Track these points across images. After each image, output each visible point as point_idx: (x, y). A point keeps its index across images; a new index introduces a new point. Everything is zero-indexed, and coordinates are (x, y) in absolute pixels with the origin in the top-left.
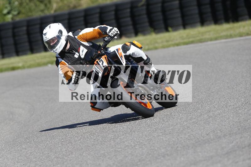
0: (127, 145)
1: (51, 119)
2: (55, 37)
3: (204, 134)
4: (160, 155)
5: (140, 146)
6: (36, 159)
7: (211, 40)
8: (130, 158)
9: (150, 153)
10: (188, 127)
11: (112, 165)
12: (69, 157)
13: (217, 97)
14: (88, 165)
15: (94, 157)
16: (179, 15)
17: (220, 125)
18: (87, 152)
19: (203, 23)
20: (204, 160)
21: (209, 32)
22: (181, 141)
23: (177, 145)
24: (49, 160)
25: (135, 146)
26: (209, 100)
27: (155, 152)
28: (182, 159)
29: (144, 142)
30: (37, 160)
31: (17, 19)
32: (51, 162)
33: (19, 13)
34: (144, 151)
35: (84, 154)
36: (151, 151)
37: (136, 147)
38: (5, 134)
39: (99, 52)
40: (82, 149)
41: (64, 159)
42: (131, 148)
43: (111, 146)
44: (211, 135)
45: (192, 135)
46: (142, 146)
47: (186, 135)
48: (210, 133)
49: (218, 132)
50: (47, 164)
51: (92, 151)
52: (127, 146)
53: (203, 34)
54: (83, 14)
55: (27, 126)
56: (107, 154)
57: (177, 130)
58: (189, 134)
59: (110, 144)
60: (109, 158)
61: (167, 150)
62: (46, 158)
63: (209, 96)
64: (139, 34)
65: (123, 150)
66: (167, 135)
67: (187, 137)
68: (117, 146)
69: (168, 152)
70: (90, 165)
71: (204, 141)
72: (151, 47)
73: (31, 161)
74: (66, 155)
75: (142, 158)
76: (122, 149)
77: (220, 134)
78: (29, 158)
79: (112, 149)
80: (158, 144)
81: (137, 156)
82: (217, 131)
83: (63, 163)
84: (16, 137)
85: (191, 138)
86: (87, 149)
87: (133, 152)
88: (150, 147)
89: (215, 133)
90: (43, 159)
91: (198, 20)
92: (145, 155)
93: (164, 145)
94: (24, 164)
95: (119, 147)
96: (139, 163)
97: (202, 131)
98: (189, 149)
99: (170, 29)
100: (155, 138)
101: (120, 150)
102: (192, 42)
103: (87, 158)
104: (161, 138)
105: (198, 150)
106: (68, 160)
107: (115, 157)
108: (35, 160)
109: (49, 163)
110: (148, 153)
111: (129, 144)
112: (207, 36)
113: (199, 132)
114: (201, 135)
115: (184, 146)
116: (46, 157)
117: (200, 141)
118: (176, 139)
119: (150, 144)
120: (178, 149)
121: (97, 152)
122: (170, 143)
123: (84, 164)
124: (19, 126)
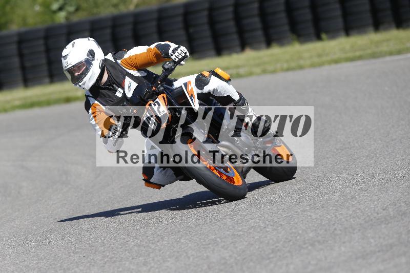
0: (252, 225)
1: (129, 183)
2: (81, 62)
3: (379, 208)
4: (307, 242)
5: (274, 227)
6: (104, 248)
7: (391, 54)
8: (257, 247)
9: (290, 238)
10: (353, 197)
11: (227, 258)
12: (158, 244)
13: (400, 147)
14: (189, 258)
15: (198, 244)
16: (339, 13)
17: (405, 194)
18: (187, 237)
19: (377, 25)
20: (379, 251)
21: (388, 40)
22: (341, 219)
23: (335, 226)
24: (126, 250)
25: (265, 227)
26: (387, 153)
27: (298, 237)
28: (343, 249)
29: (280, 221)
30: (106, 249)
31: (75, 19)
32: (129, 253)
33: (77, 10)
34: (280, 235)
35: (182, 241)
36: (292, 235)
37: (268, 230)
38: (53, 206)
39: (154, 88)
40: (179, 231)
41: (150, 248)
42: (259, 230)
43: (226, 228)
44: (390, 210)
45: (359, 209)
46: (278, 227)
47: (349, 210)
48: (389, 206)
49: (402, 204)
50: (122, 256)
51: (195, 235)
52: (253, 227)
53: (378, 44)
54: (181, 11)
55: (89, 194)
56: (220, 241)
57: (334, 201)
58: (354, 209)
59: (225, 224)
60: (223, 247)
61: (318, 233)
62: (120, 247)
63: (387, 146)
64: (274, 44)
65: (246, 234)
66: (318, 209)
67: (351, 212)
68: (236, 228)
69: (320, 238)
70: (191, 259)
71: (378, 219)
72: (293, 64)
73: (96, 252)
74: (154, 241)
75: (277, 247)
76: (245, 232)
77: (406, 209)
78: (94, 246)
79: (228, 233)
80: (302, 223)
81: (268, 243)
82: (400, 203)
83: (149, 255)
84: (72, 211)
85: (358, 214)
86: (188, 233)
87: (263, 236)
88: (291, 229)
89: (397, 206)
90: (115, 248)
91: (370, 21)
92: (281, 243)
93: (314, 226)
94: (84, 256)
95: (240, 229)
96: (272, 256)
97: (376, 203)
98: (354, 234)
99: (324, 36)
100: (298, 214)
101: (241, 233)
102: (360, 58)
103: (187, 246)
104: (309, 214)
105: (369, 235)
106: (156, 249)
107: (232, 244)
108: (102, 248)
109: (125, 254)
110: (287, 239)
111: (255, 224)
112: (384, 48)
113: (370, 205)
114: (374, 210)
115: (346, 228)
116: (121, 245)
117: (372, 220)
118: (333, 216)
119: (290, 223)
120: (336, 232)
121: (203, 237)
122: (323, 223)
123: (183, 256)
124: (76, 194)
